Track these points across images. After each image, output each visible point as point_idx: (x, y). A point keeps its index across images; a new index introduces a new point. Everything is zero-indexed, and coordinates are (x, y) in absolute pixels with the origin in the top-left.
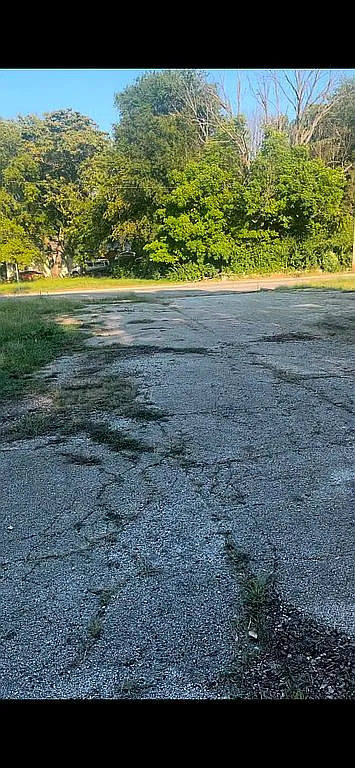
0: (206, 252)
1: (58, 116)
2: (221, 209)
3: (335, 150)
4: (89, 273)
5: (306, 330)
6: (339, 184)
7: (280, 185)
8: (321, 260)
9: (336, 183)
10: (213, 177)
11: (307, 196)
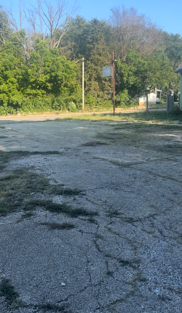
6: (75, 69)
7: (46, 67)
8: (68, 106)
9: (73, 68)
10: (11, 61)
11: (60, 74)
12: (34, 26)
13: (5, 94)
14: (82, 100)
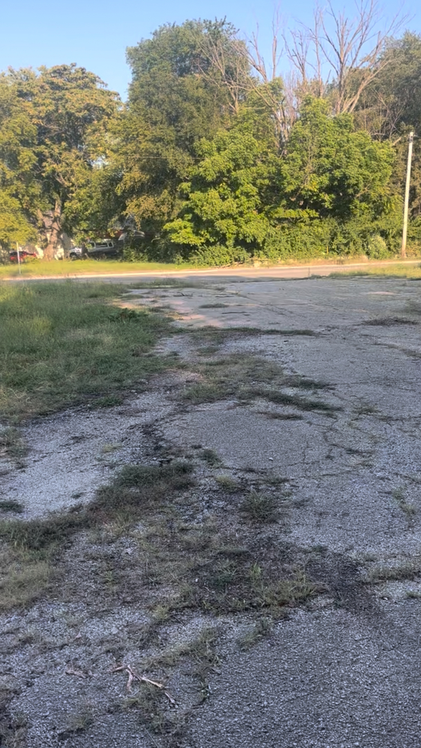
0: (238, 234)
1: (60, 72)
2: (254, 184)
3: (380, 120)
4: (96, 255)
5: (399, 316)
6: (389, 160)
7: (322, 158)
8: (367, 245)
9: (385, 159)
10: (247, 148)
11: (353, 173)
12: (302, 66)
13: (231, 221)
14: (402, 231)
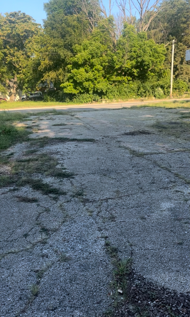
0: (94, 88)
1: (14, 15)
2: (101, 65)
3: (160, 35)
4: (31, 99)
5: (147, 129)
6: (163, 53)
7: (132, 53)
8: (155, 92)
9: (161, 52)
10: (97, 49)
11: (146, 59)
12: (124, 10)
13: (90, 82)
14: (170, 85)
